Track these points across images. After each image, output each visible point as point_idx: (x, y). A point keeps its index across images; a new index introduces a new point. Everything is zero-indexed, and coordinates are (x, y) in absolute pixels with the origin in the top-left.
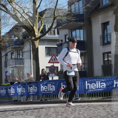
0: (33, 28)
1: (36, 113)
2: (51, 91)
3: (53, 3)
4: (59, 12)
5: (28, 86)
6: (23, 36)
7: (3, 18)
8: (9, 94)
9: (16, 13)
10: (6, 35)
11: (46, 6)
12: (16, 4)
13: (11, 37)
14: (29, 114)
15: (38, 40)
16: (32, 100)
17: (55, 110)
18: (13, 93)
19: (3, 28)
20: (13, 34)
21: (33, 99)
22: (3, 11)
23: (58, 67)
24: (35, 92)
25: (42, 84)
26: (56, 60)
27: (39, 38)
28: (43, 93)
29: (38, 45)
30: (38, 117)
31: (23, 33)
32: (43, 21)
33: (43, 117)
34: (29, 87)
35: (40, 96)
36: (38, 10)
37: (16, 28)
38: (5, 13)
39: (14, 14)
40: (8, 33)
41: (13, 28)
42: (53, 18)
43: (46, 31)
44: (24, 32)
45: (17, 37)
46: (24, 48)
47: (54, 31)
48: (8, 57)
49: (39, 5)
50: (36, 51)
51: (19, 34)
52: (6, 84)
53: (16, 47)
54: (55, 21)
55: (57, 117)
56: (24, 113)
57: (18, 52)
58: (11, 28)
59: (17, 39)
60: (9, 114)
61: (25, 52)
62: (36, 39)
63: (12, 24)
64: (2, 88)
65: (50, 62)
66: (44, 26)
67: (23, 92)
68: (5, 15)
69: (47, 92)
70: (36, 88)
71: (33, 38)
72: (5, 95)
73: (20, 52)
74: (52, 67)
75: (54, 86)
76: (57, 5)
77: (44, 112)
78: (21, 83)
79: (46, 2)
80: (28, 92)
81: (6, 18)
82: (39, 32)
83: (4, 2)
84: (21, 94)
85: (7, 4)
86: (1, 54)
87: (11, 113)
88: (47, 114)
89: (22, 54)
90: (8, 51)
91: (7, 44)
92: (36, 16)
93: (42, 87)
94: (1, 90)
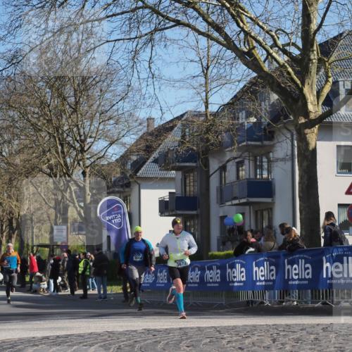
0: (301, 90)
1: (310, 346)
5: (286, 261)
6: (271, 113)
7: (215, 62)
8: (230, 282)
9: (251, 47)
10: (223, 110)
11: (341, 24)
12: (254, 21)
13: (235, 118)
15: (317, 126)
16: (295, 303)
18: (241, 282)
19: (213, 92)
20: (243, 109)
21: (299, 298)
22: (215, 43)
24: (305, 279)
25: (327, 256)
27: (320, 120)
28: (329, 284)
29: (314, 140)
31: (273, 105)
32: (331, 68)
34: (288, 265)
35: (319, 292)
36: (316, 38)
37: (252, 93)
38: (221, 47)
39: (246, 50)
40: (228, 104)
41: (244, 91)
43: (341, 100)
44: (273, 103)
45: (256, 117)
46: (275, 149)
48: (227, 174)
49: (319, 23)
50: (310, 157)
51: (261, 109)
52: (222, 253)
53: (251, 145)
56: (274, 342)
57: (255, 161)
58: (238, 91)
59: (254, 123)
60: (229, 345)
62: (311, 124)
63: (239, 78)
64: (209, 265)
66: (335, 83)
67: (272, 278)
69: (342, 281)
70: (308, 268)
71: (302, 120)
72: (217, 285)
73: (261, 162)
77: (332, 342)
78: (265, 253)
79: (342, 13)
80: (286, 278)
81: (223, 62)
82: (318, 103)
83: (218, 15)
84: (264, 283)
85: (228, 21)
86: (207, 165)
87: (236, 341)
88: (342, 349)
89: (268, 167)
90: (227, 158)
91: (225, 137)
92: (310, 56)
93: (327, 265)
94: (207, 272)
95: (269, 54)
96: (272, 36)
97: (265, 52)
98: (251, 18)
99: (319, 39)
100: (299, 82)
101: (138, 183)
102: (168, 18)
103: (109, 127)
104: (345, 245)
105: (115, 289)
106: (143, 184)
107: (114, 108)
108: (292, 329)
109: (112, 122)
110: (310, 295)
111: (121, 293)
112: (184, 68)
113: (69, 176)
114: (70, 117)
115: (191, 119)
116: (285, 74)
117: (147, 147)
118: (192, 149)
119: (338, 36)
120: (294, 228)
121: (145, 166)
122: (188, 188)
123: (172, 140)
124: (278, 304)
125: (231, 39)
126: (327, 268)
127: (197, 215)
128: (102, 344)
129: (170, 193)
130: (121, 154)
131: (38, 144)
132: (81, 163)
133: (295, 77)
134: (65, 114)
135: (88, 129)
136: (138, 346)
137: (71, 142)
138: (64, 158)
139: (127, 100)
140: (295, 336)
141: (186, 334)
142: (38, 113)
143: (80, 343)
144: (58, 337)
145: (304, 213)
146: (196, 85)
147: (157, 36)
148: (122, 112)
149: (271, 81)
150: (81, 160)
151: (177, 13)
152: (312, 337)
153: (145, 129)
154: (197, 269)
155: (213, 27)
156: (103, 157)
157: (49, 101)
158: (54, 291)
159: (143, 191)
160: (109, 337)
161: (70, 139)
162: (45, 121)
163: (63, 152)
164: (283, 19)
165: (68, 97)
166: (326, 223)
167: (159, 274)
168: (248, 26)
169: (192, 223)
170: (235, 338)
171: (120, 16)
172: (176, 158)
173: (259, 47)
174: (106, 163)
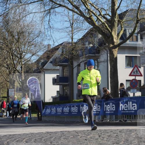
0: (111, 33)
2: (132, 110)
3: (135, 3)
4: (143, 14)
5: (105, 103)
6: (99, 42)
7: (76, 21)
9: (91, 15)
10: (79, 41)
11: (127, 6)
12: (92, 5)
13: (84, 44)
14: (105, 139)
15: (117, 48)
16: (108, 121)
17: (138, 135)
19: (75, 34)
20: (87, 41)
21: (110, 119)
22: (76, 14)
23: (140, 81)
24: (112, 111)
25: (122, 101)
26: (138, 72)
27: (119, 45)
28: (122, 113)
29: (116, 54)
30: (116, 144)
31: (99, 39)
32: (123, 24)
33: (122, 143)
34: (105, 105)
35: (118, 116)
36: (117, 12)
37: (90, 34)
38: (78, 15)
39: (89, 17)
40: (81, 39)
41: (87, 34)
42: (135, 22)
43: (127, 37)
45: (92, 44)
46: (100, 57)
47: (137, 37)
48: (80, 68)
49: (118, 6)
50: (114, 61)
51: (95, 41)
52: (79, 100)
53: (90, 56)
54: (138, 25)
55: (139, 144)
56: (99, 137)
58: (85, 33)
59: (92, 47)
60: (81, 138)
61: (101, 62)
62: (115, 47)
63: (86, 28)
64: (73, 105)
65: (132, 74)
66: (125, 30)
67: (99, 111)
68: (79, 18)
69: (128, 112)
70: (113, 106)
71: (111, 46)
72: (76, 113)
74: (133, 81)
75: (136, 105)
76: (141, 5)
77: (123, 137)
79: (128, 2)
80: (105, 110)
81: (79, 21)
82: (118, 39)
83: (77, 2)
84: (95, 113)
85: (81, 5)
86: (72, 64)
87: (84, 137)
88: (127, 140)
89: (97, 64)
90: (81, 61)
91: (80, 52)
92: (114, 19)
93: (121, 105)
94: (72, 108)
95: (98, 18)
96: (99, 11)
97: (96, 18)
98: (90, 4)
99: (118, 12)
100: (110, 30)
101: (44, 71)
102: (56, 3)
103: (32, 48)
104: (129, 97)
105: (35, 115)
106: (46, 71)
107: (34, 40)
108: (107, 132)
109: (33, 46)
110: (114, 118)
111: (37, 117)
112: (63, 24)
113: (15, 68)
114: (16, 44)
115: (66, 45)
116: (104, 27)
117: (48, 56)
118: (66, 57)
119: (126, 11)
120: (108, 90)
121: (47, 64)
122: (64, 74)
123: (58, 53)
124: (101, 121)
125: (82, 12)
126: (121, 106)
127: (68, 85)
128: (29, 138)
129: (57, 75)
130: (37, 59)
131: (3, 55)
132: (20, 63)
133: (108, 28)
134: (14, 43)
135: (23, 49)
136: (43, 139)
137: (16, 55)
138: (13, 61)
139: (39, 37)
140: (108, 135)
141: (63, 134)
142: (2, 43)
143: (19, 138)
144: (10, 135)
145: (112, 83)
146: (68, 31)
147: (52, 11)
148: (37, 42)
149: (99, 29)
150: (20, 62)
151: (60, 1)
152: (115, 135)
153: (47, 49)
154: (68, 107)
155: (75, 7)
156: (29, 60)
157: (7, 37)
158: (9, 116)
159: (46, 75)
160: (32, 135)
161: (16, 53)
162: (5, 46)
163: (13, 59)
164: (104, 4)
165: (15, 36)
166: (121, 88)
167: (52, 109)
168: (89, 7)
169: (66, 88)
170: (83, 135)
171: (37, 3)
172: (60, 61)
173: (94, 15)
174: (31, 63)
